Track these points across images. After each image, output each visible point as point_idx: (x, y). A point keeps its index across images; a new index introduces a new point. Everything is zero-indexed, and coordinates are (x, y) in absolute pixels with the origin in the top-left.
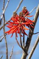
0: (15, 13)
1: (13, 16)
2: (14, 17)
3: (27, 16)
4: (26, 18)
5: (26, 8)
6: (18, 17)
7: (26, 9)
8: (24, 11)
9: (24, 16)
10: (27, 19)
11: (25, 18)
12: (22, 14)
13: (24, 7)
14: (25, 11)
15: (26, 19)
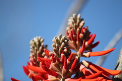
0: (40, 44)
1: (31, 59)
2: (35, 60)
3: (87, 54)
4: (84, 62)
5: (81, 20)
6: (51, 58)
7: (81, 24)
8: (74, 32)
9: (78, 53)
10: (90, 63)
11: (82, 63)
12: (66, 45)
13: (75, 20)
14: (80, 32)
15: (87, 64)
